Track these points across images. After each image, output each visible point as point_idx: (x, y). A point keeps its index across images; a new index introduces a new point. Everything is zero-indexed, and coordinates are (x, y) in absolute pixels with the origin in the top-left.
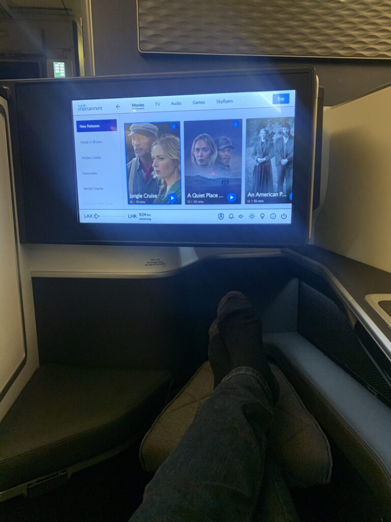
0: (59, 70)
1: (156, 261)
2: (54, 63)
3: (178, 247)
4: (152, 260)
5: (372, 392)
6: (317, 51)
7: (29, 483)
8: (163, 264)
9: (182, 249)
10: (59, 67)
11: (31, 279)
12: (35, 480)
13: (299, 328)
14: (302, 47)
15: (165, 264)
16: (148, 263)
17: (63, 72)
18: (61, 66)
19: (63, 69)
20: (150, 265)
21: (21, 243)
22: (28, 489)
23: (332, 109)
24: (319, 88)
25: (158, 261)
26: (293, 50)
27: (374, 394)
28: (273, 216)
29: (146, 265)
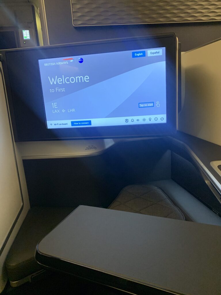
0: (26, 34)
1: (91, 147)
2: (23, 31)
3: (103, 139)
4: (89, 146)
5: (215, 213)
6: (175, 19)
7: (32, 275)
8: (95, 148)
9: (105, 140)
10: (26, 33)
11: (22, 161)
12: (35, 273)
13: (172, 177)
14: (166, 17)
15: (96, 148)
16: (87, 148)
17: (29, 36)
18: (27, 32)
19: (29, 34)
20: (88, 149)
21: (15, 142)
22: (31, 278)
23: (186, 53)
24: (179, 43)
25: (92, 147)
26: (161, 20)
27: (216, 213)
28: (156, 119)
29: (86, 149)
